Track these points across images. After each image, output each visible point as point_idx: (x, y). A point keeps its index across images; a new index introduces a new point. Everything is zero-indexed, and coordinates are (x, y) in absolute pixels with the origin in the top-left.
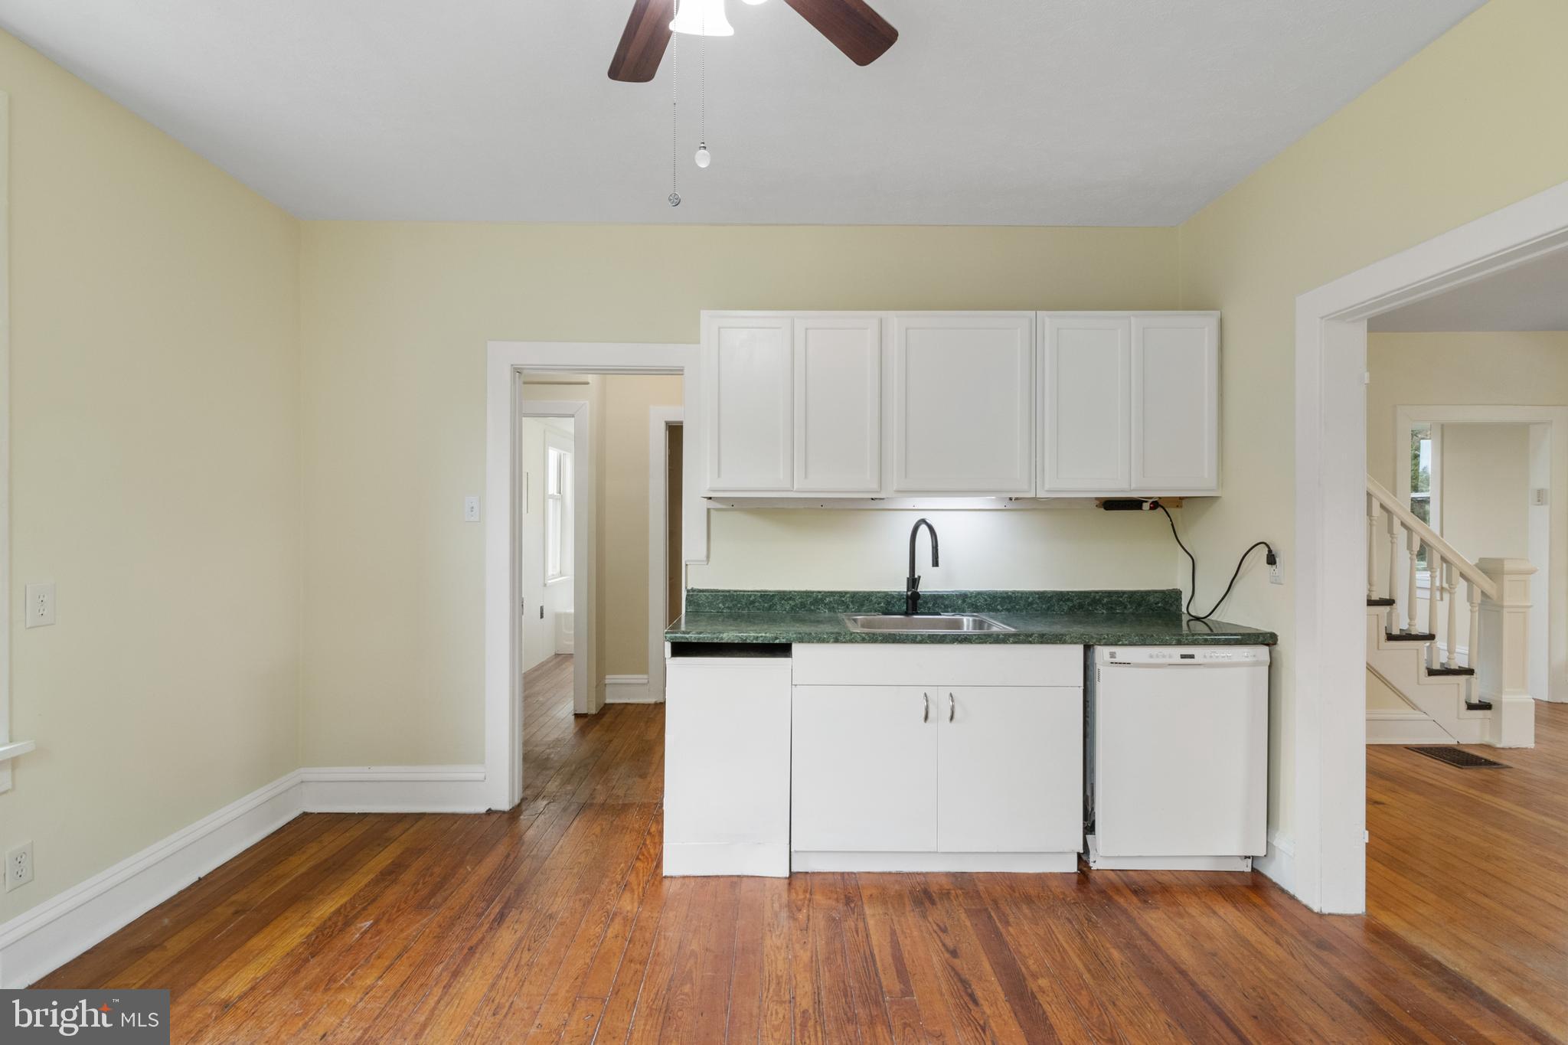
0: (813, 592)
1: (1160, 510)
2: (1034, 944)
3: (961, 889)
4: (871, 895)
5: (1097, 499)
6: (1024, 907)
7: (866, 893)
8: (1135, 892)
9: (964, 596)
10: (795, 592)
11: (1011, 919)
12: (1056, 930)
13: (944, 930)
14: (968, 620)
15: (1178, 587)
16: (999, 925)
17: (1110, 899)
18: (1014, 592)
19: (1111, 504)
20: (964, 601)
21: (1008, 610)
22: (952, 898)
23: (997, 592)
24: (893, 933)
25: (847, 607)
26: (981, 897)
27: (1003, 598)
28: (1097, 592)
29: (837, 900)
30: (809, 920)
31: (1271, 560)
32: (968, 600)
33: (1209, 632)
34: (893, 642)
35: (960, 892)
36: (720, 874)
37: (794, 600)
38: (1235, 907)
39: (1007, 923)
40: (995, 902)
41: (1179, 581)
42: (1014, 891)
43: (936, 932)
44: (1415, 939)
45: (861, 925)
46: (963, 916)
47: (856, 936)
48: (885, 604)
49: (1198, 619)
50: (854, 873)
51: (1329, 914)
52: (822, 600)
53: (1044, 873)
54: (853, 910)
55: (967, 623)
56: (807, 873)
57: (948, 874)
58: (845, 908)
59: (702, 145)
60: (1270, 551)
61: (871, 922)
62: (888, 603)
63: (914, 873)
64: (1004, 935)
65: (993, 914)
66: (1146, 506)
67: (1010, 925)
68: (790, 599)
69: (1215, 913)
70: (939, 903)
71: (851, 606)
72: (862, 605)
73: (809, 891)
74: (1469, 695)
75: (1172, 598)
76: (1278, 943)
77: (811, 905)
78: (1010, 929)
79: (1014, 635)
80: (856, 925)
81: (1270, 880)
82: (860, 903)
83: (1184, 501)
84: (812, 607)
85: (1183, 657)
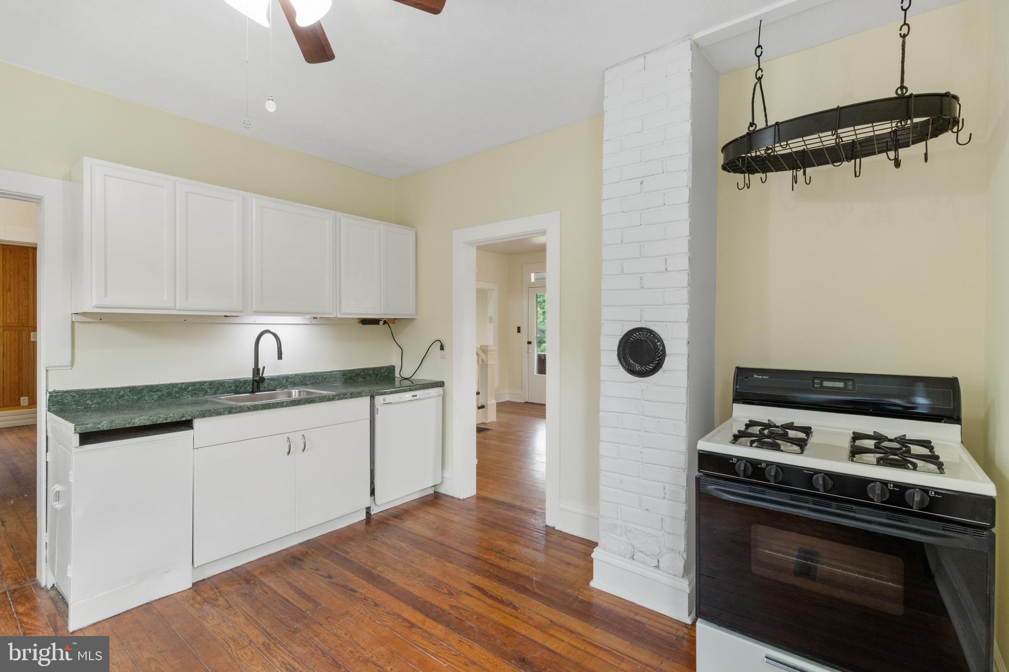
0: (177, 384)
1: (386, 324)
2: (366, 556)
3: (313, 548)
4: (261, 573)
5: (358, 318)
6: (351, 543)
7: (256, 573)
8: (395, 517)
9: (287, 378)
10: (162, 385)
11: (348, 550)
12: (372, 546)
13: (318, 570)
14: (295, 391)
15: (393, 364)
16: (344, 555)
17: (387, 524)
18: (315, 373)
19: (365, 322)
20: (287, 381)
21: (313, 384)
22: (310, 554)
23: (306, 374)
24: (289, 584)
25: (206, 392)
26: (326, 547)
27: (310, 377)
28: (358, 370)
29: (239, 584)
30: (228, 602)
31: (442, 348)
32: (290, 380)
33: (412, 384)
34: (269, 408)
35: (313, 550)
36: (128, 609)
37: (161, 391)
38: (436, 508)
39: (347, 553)
40: (335, 546)
41: (394, 361)
42: (341, 538)
43: (313, 573)
44: (493, 497)
45: (266, 589)
46: (323, 559)
47: (267, 595)
48: (237, 387)
49: (406, 379)
50: (240, 566)
51: (466, 498)
52: (185, 389)
53: (350, 525)
54: (254, 584)
55: (295, 393)
56: (204, 580)
57: (300, 544)
58: (249, 585)
59: (270, 98)
60: (441, 344)
61: (272, 585)
62: (237, 386)
63: (279, 552)
64: (349, 558)
65: (337, 552)
66: (381, 323)
67: (349, 553)
68: (158, 390)
69: (430, 513)
70: (305, 559)
71: (209, 391)
72: (218, 390)
73: (214, 587)
74: (478, 404)
75: (391, 369)
76: (456, 515)
77: (223, 594)
78: (350, 554)
79: (338, 395)
80: (263, 590)
81: (442, 493)
82: (256, 579)
83: (396, 321)
84: (177, 395)
85: (413, 396)
